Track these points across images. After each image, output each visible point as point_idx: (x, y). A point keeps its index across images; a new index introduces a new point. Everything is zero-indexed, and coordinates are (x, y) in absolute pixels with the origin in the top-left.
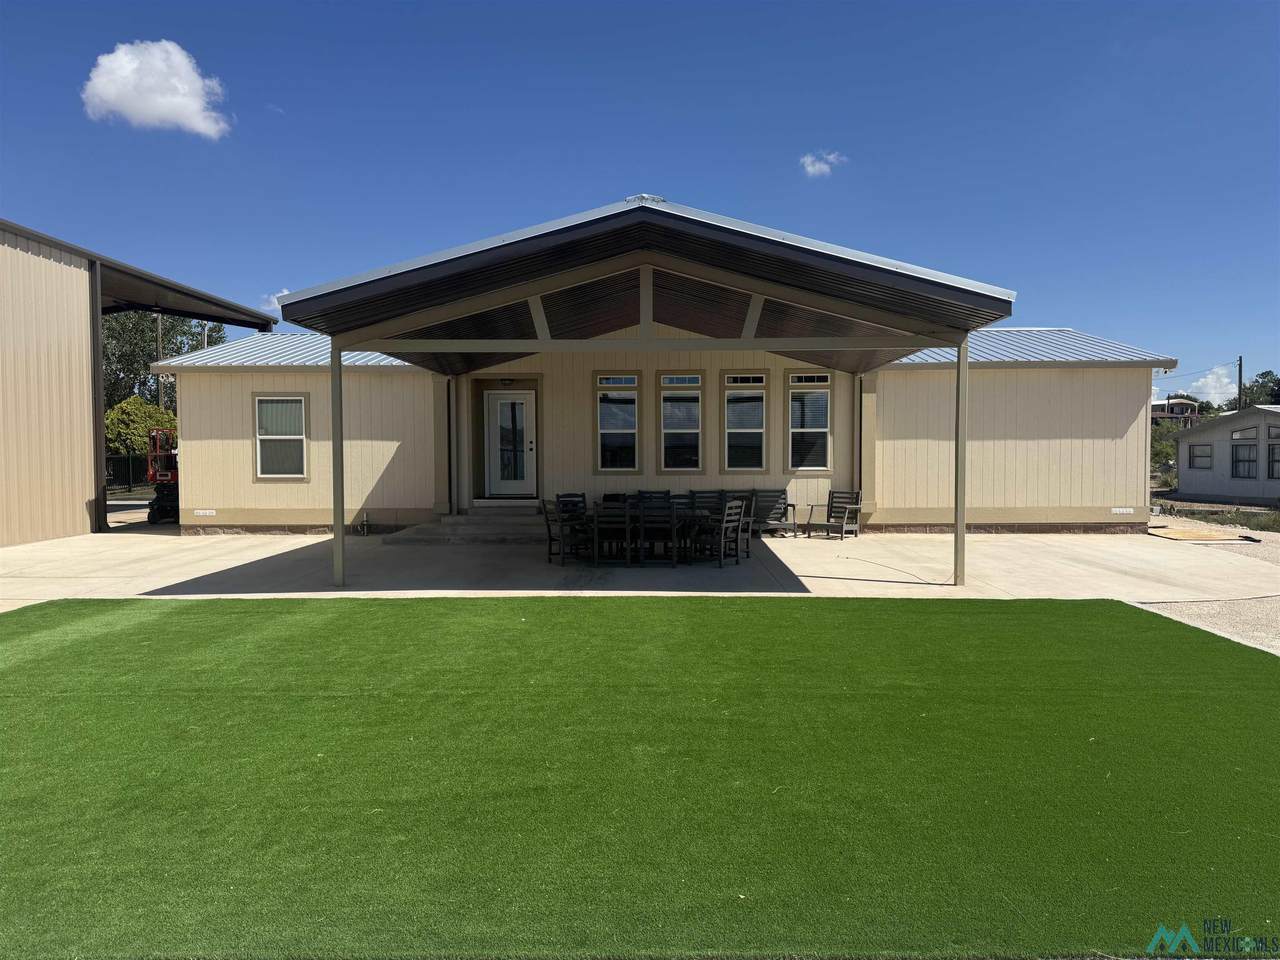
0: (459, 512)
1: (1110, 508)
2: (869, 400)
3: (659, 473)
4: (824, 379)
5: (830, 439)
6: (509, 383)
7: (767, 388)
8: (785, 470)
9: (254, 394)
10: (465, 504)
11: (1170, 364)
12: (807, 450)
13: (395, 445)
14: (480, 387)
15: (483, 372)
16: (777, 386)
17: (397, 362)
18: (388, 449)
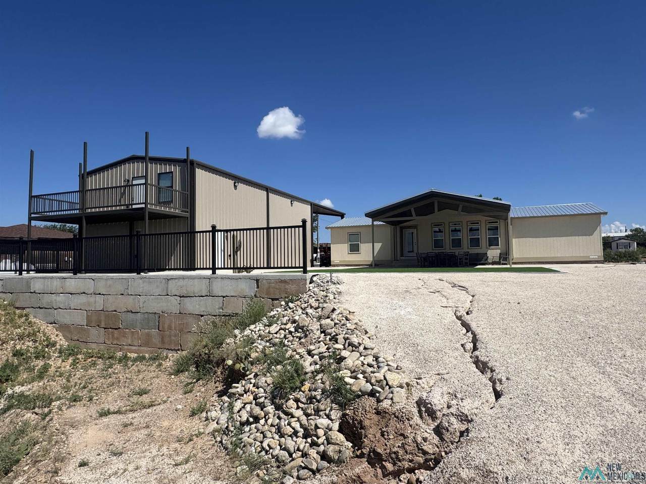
0: (397, 260)
1: (589, 256)
2: (510, 227)
3: (450, 249)
4: (497, 222)
5: (499, 239)
6: (409, 227)
7: (480, 225)
8: (487, 248)
9: (348, 233)
10: (398, 259)
11: (606, 213)
12: (493, 242)
13: (381, 244)
14: (402, 228)
15: (402, 225)
16: (483, 225)
17: (382, 223)
18: (380, 244)
